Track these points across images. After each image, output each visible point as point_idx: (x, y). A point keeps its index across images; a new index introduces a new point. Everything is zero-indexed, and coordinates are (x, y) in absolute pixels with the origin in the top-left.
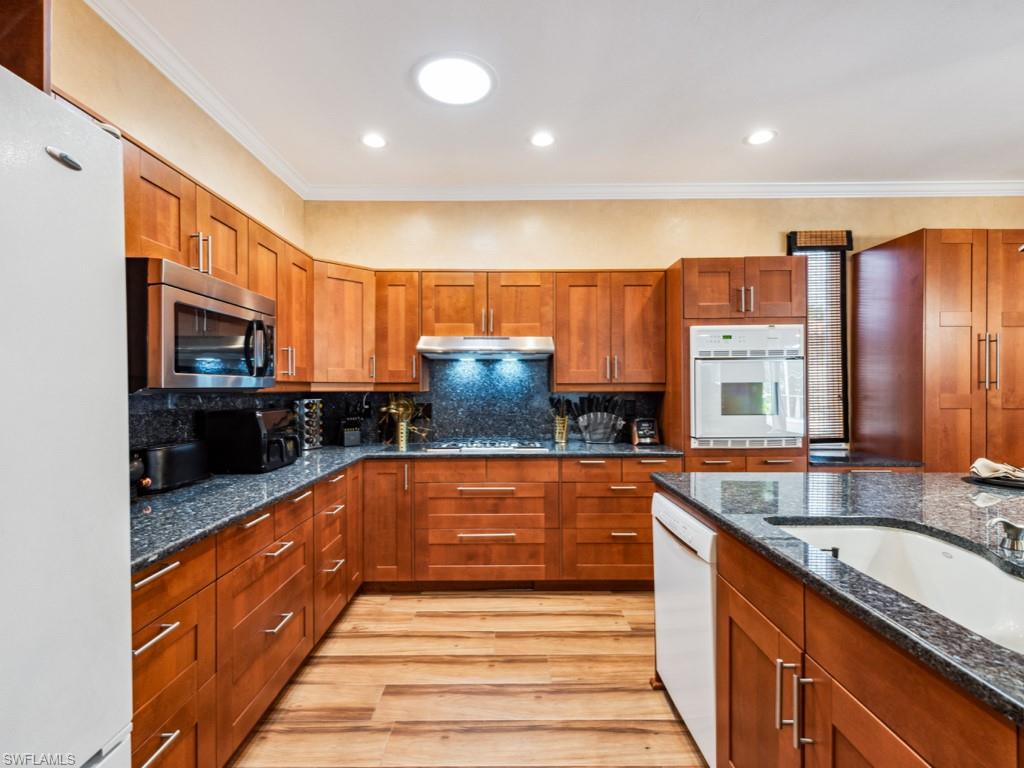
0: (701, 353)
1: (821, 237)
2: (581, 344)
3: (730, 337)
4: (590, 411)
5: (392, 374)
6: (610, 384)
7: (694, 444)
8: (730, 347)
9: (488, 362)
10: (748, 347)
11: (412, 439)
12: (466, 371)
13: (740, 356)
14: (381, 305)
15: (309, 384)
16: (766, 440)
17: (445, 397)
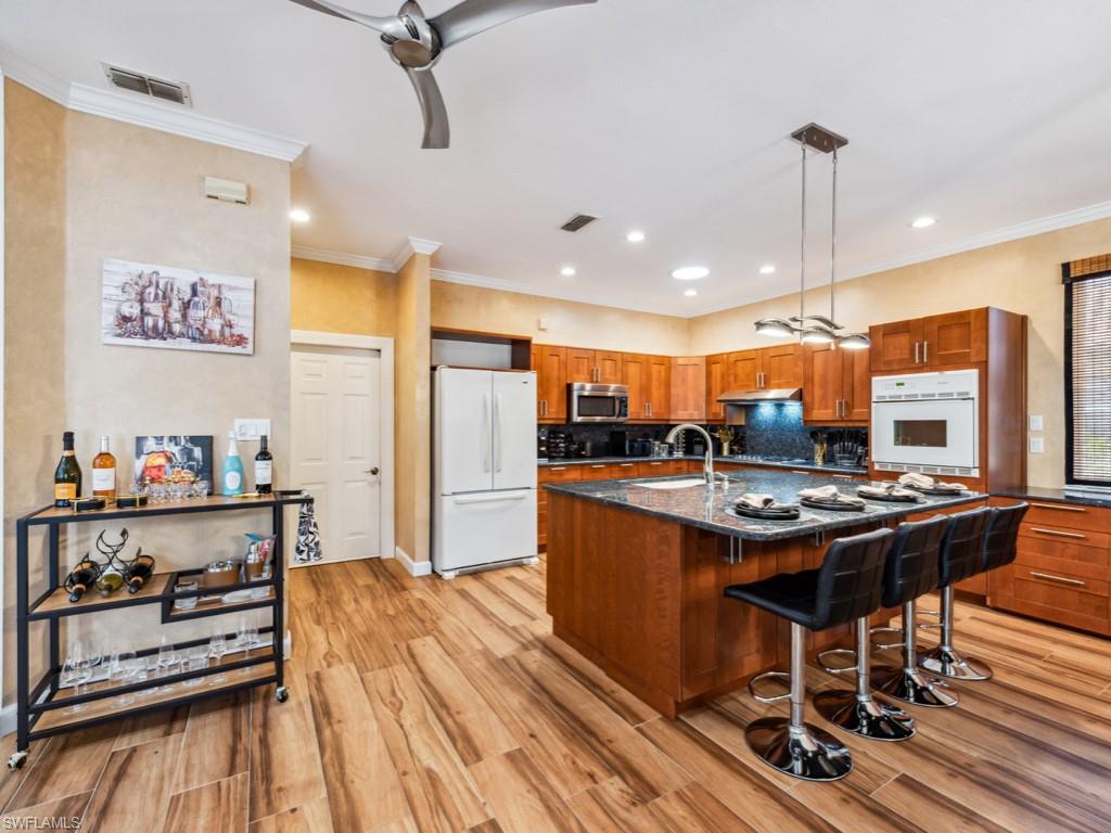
0: (879, 397)
1: (1099, 262)
2: (821, 392)
3: (903, 384)
4: (841, 440)
5: (715, 414)
6: (842, 421)
7: (877, 467)
8: (902, 391)
9: (779, 404)
10: (919, 391)
11: (731, 452)
12: (766, 412)
13: (911, 399)
14: (709, 375)
15: (668, 420)
16: (921, 467)
17: (752, 429)
